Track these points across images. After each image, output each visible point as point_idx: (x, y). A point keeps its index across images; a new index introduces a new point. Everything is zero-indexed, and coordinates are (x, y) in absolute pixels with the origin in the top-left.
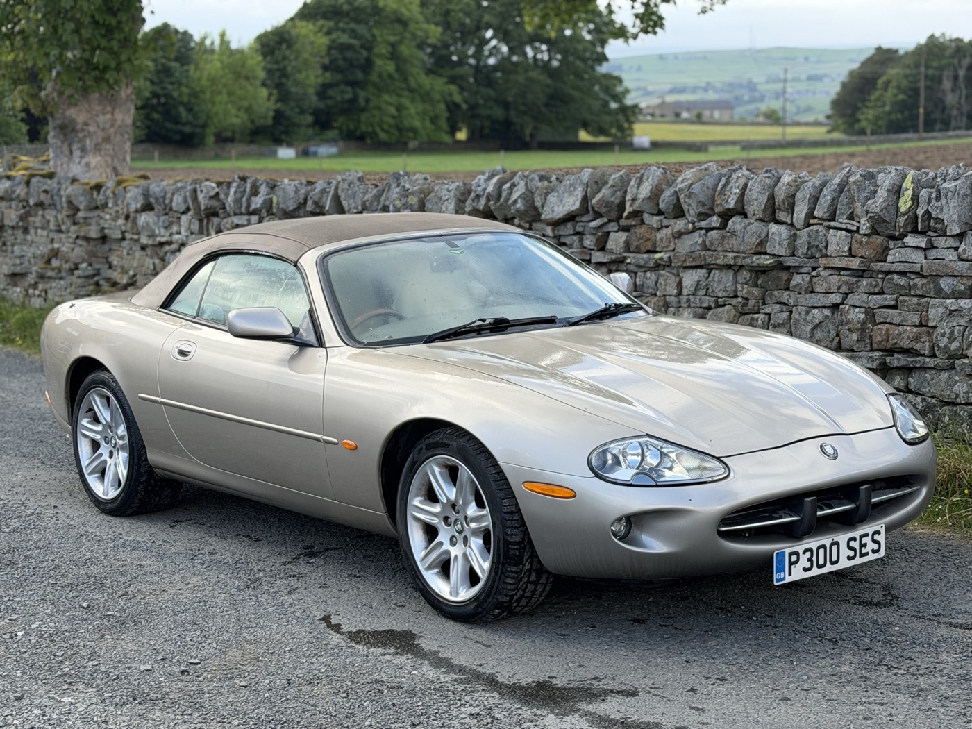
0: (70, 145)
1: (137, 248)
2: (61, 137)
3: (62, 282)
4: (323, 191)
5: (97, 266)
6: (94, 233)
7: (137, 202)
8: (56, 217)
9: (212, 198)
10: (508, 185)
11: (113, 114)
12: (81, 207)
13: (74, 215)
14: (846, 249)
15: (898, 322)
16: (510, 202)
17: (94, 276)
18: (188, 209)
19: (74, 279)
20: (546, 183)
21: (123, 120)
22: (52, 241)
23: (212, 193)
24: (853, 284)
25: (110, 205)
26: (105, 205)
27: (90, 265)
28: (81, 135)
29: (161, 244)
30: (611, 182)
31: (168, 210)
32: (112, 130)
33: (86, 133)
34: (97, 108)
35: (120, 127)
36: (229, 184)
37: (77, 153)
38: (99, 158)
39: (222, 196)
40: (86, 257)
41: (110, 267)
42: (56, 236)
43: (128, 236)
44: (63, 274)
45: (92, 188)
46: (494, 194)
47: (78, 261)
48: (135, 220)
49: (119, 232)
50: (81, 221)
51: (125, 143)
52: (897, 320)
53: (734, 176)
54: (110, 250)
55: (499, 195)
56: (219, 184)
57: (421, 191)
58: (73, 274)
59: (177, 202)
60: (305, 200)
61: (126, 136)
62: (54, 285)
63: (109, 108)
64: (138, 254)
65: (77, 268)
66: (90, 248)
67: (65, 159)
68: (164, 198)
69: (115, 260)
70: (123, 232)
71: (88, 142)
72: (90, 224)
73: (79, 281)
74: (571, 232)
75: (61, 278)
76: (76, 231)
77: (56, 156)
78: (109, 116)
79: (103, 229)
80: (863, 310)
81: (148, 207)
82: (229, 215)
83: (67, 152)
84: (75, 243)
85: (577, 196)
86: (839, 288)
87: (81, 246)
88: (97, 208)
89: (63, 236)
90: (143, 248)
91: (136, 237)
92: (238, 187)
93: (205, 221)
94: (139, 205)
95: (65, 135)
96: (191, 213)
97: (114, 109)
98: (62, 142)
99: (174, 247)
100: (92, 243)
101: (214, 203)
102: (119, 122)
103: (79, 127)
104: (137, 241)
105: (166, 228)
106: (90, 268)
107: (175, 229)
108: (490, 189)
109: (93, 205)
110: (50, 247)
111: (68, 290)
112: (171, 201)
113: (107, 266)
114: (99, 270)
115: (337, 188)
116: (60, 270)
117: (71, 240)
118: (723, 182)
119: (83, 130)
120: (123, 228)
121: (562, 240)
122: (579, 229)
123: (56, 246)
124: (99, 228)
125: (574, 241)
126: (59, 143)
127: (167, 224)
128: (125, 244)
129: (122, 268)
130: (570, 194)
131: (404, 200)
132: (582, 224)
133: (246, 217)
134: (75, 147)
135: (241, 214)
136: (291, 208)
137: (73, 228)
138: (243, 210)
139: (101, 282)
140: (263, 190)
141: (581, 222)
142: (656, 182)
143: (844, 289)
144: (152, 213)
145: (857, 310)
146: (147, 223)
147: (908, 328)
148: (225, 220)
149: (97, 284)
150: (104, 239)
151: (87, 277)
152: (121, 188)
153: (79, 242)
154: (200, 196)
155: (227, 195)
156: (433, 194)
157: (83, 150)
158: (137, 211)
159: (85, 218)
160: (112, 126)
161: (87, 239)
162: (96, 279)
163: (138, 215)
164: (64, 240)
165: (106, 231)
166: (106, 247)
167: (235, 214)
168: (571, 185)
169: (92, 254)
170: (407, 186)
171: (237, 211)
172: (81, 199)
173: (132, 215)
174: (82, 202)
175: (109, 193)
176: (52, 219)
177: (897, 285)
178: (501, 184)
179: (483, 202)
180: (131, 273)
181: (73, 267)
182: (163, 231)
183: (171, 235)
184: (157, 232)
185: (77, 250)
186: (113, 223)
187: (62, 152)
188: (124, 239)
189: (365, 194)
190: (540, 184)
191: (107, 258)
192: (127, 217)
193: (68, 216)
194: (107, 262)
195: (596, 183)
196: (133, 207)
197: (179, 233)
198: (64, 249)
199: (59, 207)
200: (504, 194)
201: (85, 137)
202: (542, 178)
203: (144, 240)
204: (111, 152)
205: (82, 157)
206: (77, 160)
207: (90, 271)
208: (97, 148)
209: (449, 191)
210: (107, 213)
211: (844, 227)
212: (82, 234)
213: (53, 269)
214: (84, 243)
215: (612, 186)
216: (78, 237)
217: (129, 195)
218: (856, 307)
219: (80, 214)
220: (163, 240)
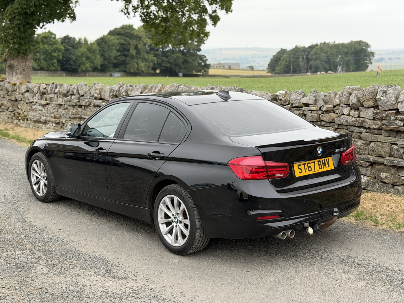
0: (12, 72)
1: (25, 103)
2: (10, 69)
3: (4, 113)
4: (74, 88)
5: (15, 108)
6: (13, 99)
8: (3, 93)
9: (44, 89)
10: (121, 88)
11: (26, 63)
12: (9, 91)
13: (8, 93)
16: (121, 93)
17: (13, 111)
18: (38, 92)
19: (7, 112)
20: (132, 87)
21: (29, 65)
22: (2, 100)
23: (44, 88)
25: (18, 90)
26: (16, 90)
27: (12, 108)
28: (16, 69)
29: (32, 102)
30: (148, 88)
31: (33, 92)
32: (25, 67)
33: (17, 68)
34: (20, 61)
35: (28, 66)
36: (49, 85)
37: (15, 74)
38: (21, 76)
39: (47, 89)
40: (11, 106)
41: (18, 109)
42: (3, 99)
43: (23, 99)
44: (5, 111)
45: (13, 85)
46: (118, 90)
47: (9, 107)
48: (24, 94)
49: (20, 98)
50: (10, 95)
51: (30, 71)
53: (180, 87)
54: (18, 104)
55: (119, 91)
56: (46, 85)
57: (100, 89)
58: (7, 111)
59: (35, 90)
60: (69, 90)
61: (30, 69)
62: (2, 114)
63: (24, 61)
64: (26, 105)
65: (9, 109)
66: (12, 103)
67: (11, 76)
68: (32, 88)
69: (19, 107)
70: (21, 98)
71: (18, 71)
72: (12, 96)
73: (9, 113)
75: (4, 112)
76: (8, 98)
77: (8, 75)
78: (25, 63)
79: (16, 97)
81: (27, 91)
82: (49, 94)
83: (11, 74)
84: (8, 101)
88: (14, 91)
89: (5, 99)
90: (27, 103)
91: (25, 100)
92: (51, 86)
93: (42, 96)
94: (25, 90)
95: (11, 69)
96: (38, 93)
97: (26, 61)
98: (10, 71)
99: (34, 103)
100: (13, 101)
101: (45, 90)
102: (27, 65)
103: (15, 66)
104: (25, 101)
105: (32, 97)
107: (35, 98)
108: (117, 89)
109: (13, 90)
110: (1, 102)
111: (6, 115)
112: (34, 89)
113: (17, 108)
114: (15, 109)
115: (78, 87)
116: (4, 109)
117: (7, 100)
118: (177, 89)
119: (16, 67)
120: (21, 97)
123: (3, 102)
124: (15, 97)
126: (9, 71)
127: (32, 96)
128: (22, 102)
129: (21, 109)
130: (138, 91)
131: (95, 91)
133: (54, 95)
134: (14, 72)
135: (52, 94)
136: (65, 93)
137: (7, 97)
138: (53, 93)
139: (16, 113)
140: (58, 87)
142: (160, 88)
144: (28, 93)
146: (27, 96)
148: (48, 96)
149: (14, 114)
150: (16, 100)
151: (12, 112)
152: (21, 85)
153: (9, 101)
154: (41, 88)
155: (48, 88)
156: (103, 90)
157: (16, 73)
158: (24, 92)
159: (11, 94)
160: (25, 66)
161: (12, 100)
162: (14, 112)
164: (5, 100)
165: (17, 98)
166: (17, 103)
167: (51, 94)
168: (138, 88)
169: (13, 105)
170: (97, 87)
171: (51, 93)
172: (10, 88)
173: (23, 93)
174: (10, 89)
175: (17, 86)
176: (2, 94)
178: (120, 87)
179: (115, 92)
180: (24, 111)
181: (7, 108)
182: (31, 98)
183: (34, 99)
184: (30, 99)
185: (9, 103)
186: (18, 95)
187: (10, 74)
188: (21, 100)
189: (86, 89)
190: (129, 88)
191: (17, 106)
192: (22, 94)
193: (6, 93)
195: (145, 88)
196: (24, 90)
197: (36, 99)
198: (5, 103)
199: (4, 90)
200: (121, 90)
201: (17, 69)
202: (130, 86)
203: (27, 101)
204: (25, 74)
205: (16, 75)
206: (15, 76)
207: (12, 110)
208: (21, 73)
209: (107, 89)
210: (17, 93)
212: (10, 99)
213: (2, 109)
214: (11, 101)
215: (149, 89)
216: (9, 100)
217: (22, 87)
219: (9, 93)
220: (32, 101)
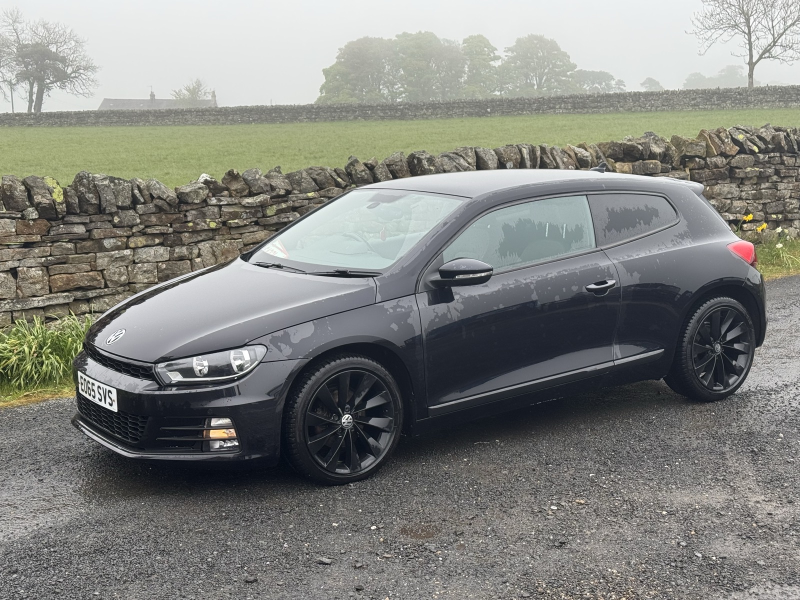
14: (14, 230)
15: (73, 271)
24: (26, 253)
52: (73, 270)
80: (38, 268)
86: (13, 257)
143: (18, 257)
145: (33, 269)
147: (85, 273)
177: (65, 249)
211: (8, 216)
218: (31, 267)
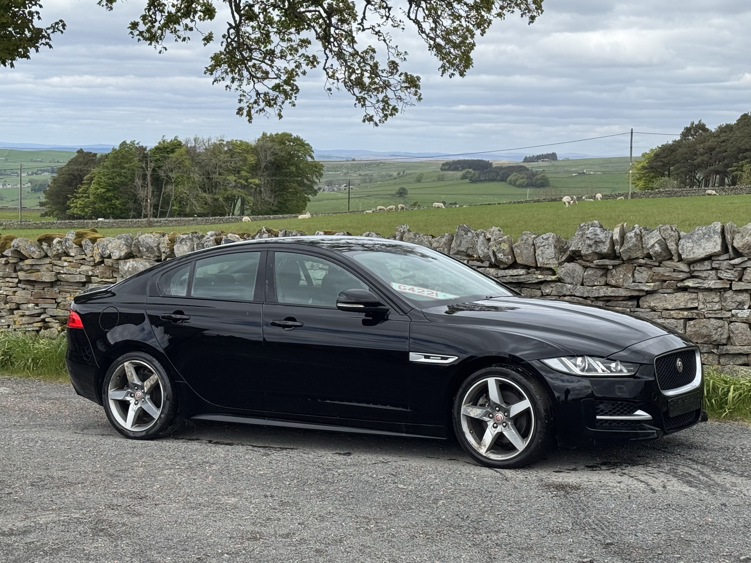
5: (44, 306)
6: (44, 278)
7: (121, 251)
17: (39, 315)
25: (72, 254)
27: (37, 305)
40: (32, 299)
41: (58, 306)
47: (21, 302)
48: (115, 265)
49: (82, 276)
50: (27, 268)
54: (60, 292)
58: (14, 313)
65: (18, 309)
72: (38, 271)
74: (709, 268)
76: (24, 276)
79: (59, 274)
81: (129, 255)
85: (715, 241)
87: (24, 289)
88: (46, 256)
106: (36, 308)
109: (43, 254)
113: (55, 306)
121: (696, 274)
122: (715, 265)
124: (53, 273)
125: (709, 274)
132: (717, 262)
137: (19, 274)
141: (718, 260)
149: (44, 321)
150: (55, 283)
163: (121, 262)
165: (62, 276)
166: (56, 290)
169: (39, 296)
174: (35, 252)
175: (70, 243)
186: (73, 269)
192: (98, 264)
194: (56, 302)
207: (37, 311)
210: (65, 261)
212: (33, 279)
217: (111, 245)
